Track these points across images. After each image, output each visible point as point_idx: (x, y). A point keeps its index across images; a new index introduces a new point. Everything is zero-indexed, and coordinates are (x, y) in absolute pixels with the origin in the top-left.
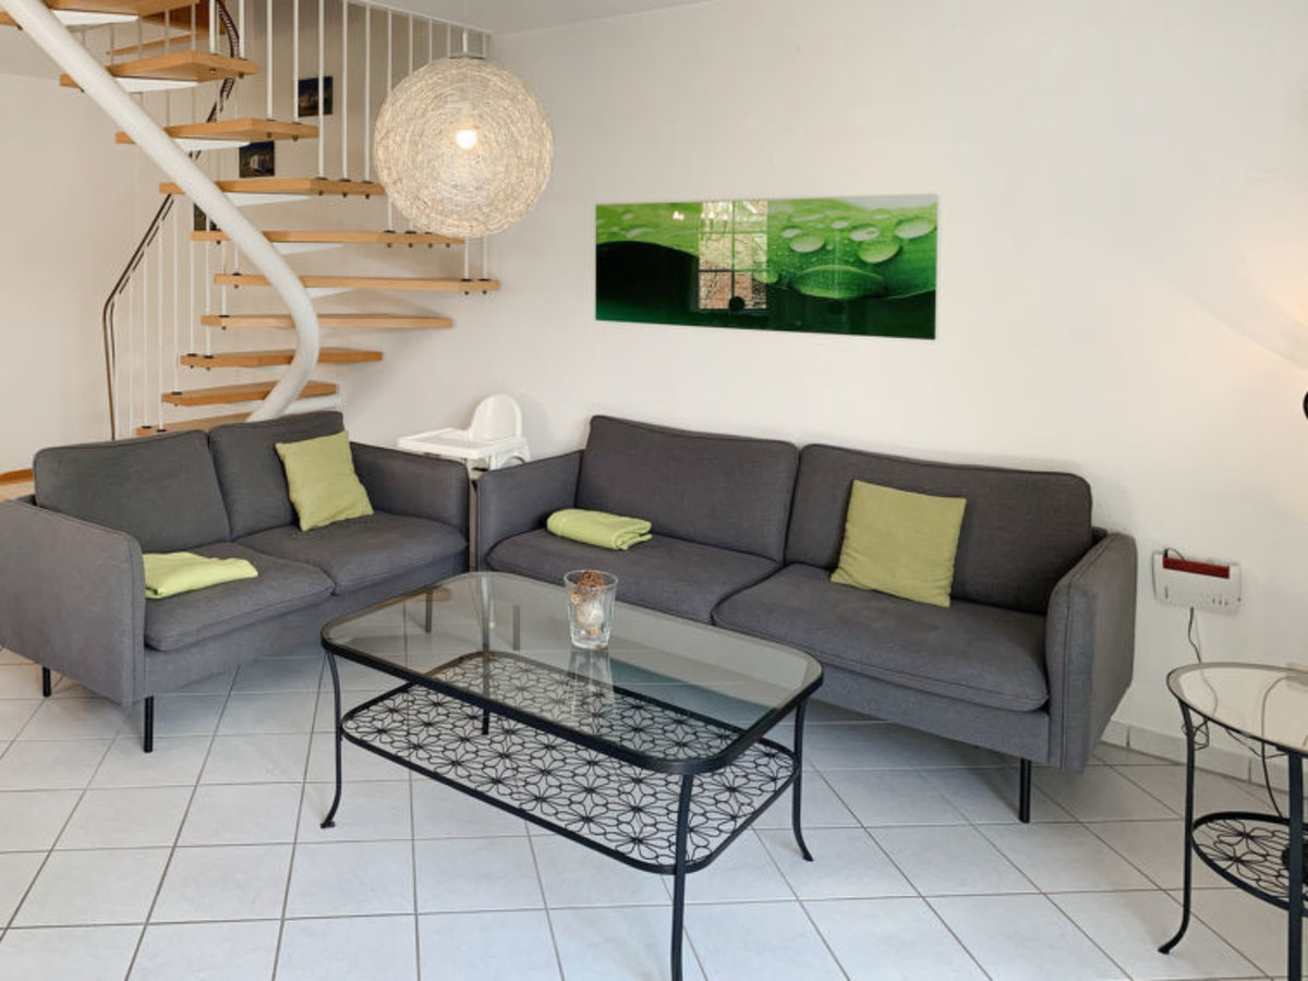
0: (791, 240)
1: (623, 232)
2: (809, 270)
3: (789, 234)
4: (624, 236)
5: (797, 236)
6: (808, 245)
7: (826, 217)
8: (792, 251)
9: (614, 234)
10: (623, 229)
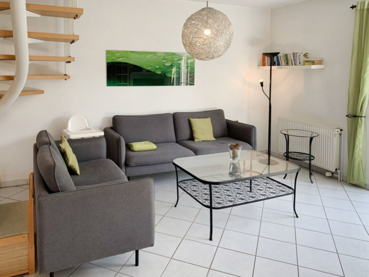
0: (164, 62)
1: (116, 59)
2: (169, 70)
3: (164, 61)
4: (117, 60)
5: (166, 62)
6: (168, 64)
7: (172, 57)
8: (165, 65)
9: (113, 59)
10: (116, 58)
